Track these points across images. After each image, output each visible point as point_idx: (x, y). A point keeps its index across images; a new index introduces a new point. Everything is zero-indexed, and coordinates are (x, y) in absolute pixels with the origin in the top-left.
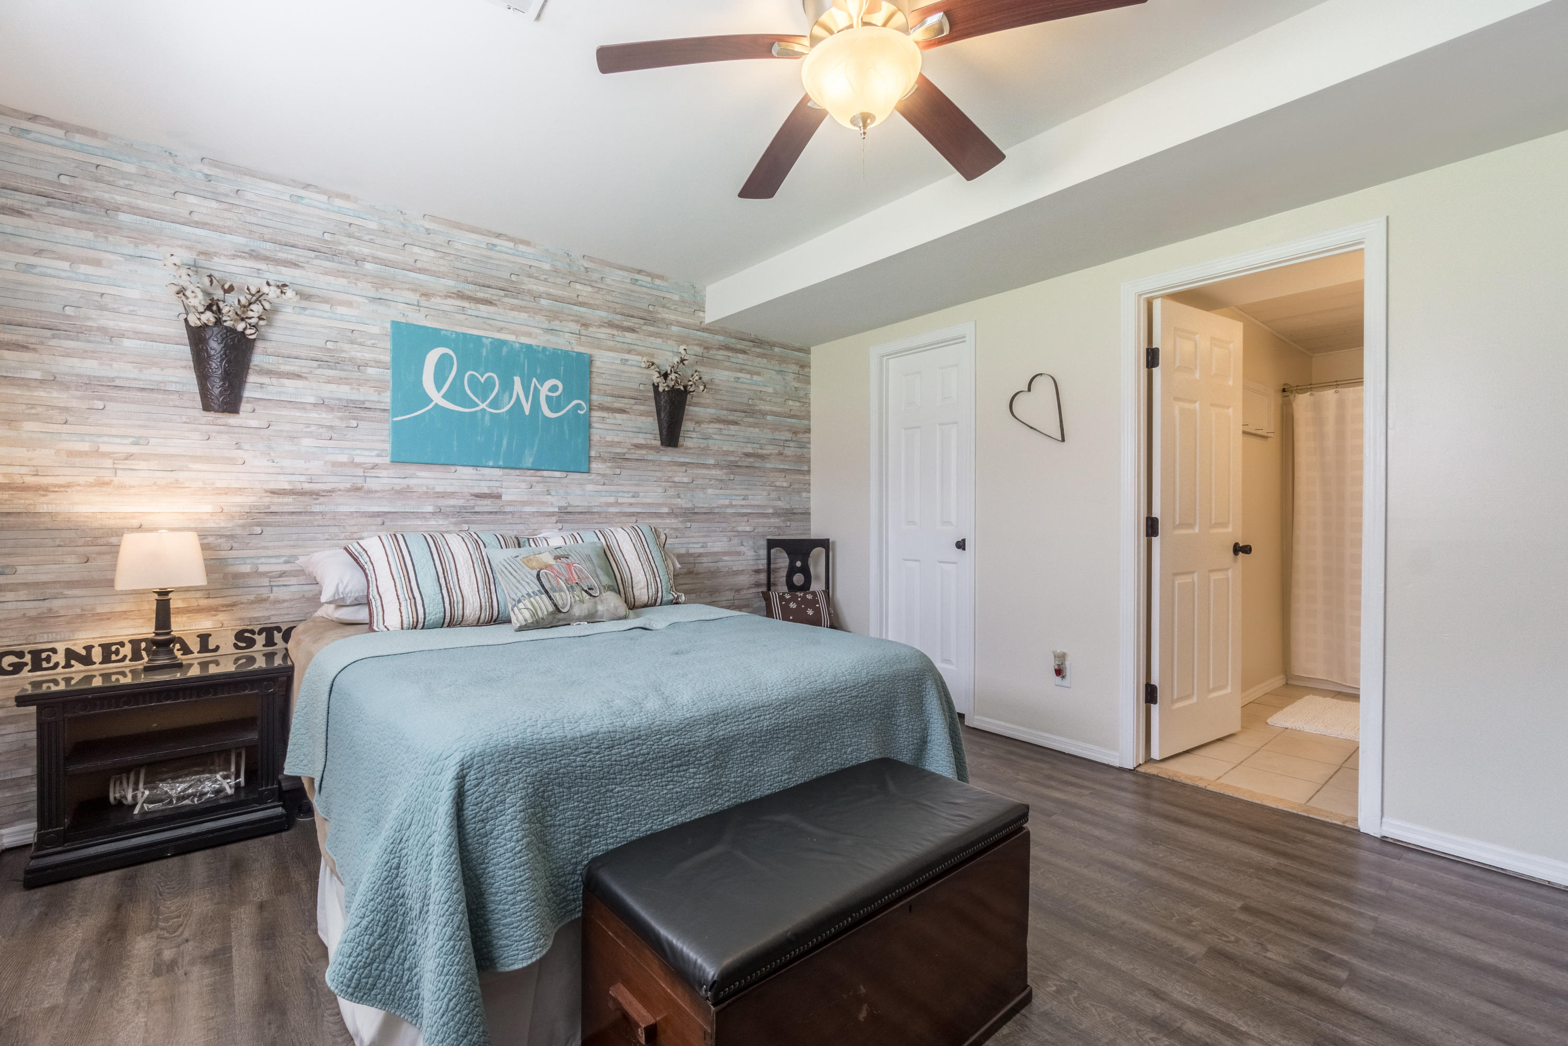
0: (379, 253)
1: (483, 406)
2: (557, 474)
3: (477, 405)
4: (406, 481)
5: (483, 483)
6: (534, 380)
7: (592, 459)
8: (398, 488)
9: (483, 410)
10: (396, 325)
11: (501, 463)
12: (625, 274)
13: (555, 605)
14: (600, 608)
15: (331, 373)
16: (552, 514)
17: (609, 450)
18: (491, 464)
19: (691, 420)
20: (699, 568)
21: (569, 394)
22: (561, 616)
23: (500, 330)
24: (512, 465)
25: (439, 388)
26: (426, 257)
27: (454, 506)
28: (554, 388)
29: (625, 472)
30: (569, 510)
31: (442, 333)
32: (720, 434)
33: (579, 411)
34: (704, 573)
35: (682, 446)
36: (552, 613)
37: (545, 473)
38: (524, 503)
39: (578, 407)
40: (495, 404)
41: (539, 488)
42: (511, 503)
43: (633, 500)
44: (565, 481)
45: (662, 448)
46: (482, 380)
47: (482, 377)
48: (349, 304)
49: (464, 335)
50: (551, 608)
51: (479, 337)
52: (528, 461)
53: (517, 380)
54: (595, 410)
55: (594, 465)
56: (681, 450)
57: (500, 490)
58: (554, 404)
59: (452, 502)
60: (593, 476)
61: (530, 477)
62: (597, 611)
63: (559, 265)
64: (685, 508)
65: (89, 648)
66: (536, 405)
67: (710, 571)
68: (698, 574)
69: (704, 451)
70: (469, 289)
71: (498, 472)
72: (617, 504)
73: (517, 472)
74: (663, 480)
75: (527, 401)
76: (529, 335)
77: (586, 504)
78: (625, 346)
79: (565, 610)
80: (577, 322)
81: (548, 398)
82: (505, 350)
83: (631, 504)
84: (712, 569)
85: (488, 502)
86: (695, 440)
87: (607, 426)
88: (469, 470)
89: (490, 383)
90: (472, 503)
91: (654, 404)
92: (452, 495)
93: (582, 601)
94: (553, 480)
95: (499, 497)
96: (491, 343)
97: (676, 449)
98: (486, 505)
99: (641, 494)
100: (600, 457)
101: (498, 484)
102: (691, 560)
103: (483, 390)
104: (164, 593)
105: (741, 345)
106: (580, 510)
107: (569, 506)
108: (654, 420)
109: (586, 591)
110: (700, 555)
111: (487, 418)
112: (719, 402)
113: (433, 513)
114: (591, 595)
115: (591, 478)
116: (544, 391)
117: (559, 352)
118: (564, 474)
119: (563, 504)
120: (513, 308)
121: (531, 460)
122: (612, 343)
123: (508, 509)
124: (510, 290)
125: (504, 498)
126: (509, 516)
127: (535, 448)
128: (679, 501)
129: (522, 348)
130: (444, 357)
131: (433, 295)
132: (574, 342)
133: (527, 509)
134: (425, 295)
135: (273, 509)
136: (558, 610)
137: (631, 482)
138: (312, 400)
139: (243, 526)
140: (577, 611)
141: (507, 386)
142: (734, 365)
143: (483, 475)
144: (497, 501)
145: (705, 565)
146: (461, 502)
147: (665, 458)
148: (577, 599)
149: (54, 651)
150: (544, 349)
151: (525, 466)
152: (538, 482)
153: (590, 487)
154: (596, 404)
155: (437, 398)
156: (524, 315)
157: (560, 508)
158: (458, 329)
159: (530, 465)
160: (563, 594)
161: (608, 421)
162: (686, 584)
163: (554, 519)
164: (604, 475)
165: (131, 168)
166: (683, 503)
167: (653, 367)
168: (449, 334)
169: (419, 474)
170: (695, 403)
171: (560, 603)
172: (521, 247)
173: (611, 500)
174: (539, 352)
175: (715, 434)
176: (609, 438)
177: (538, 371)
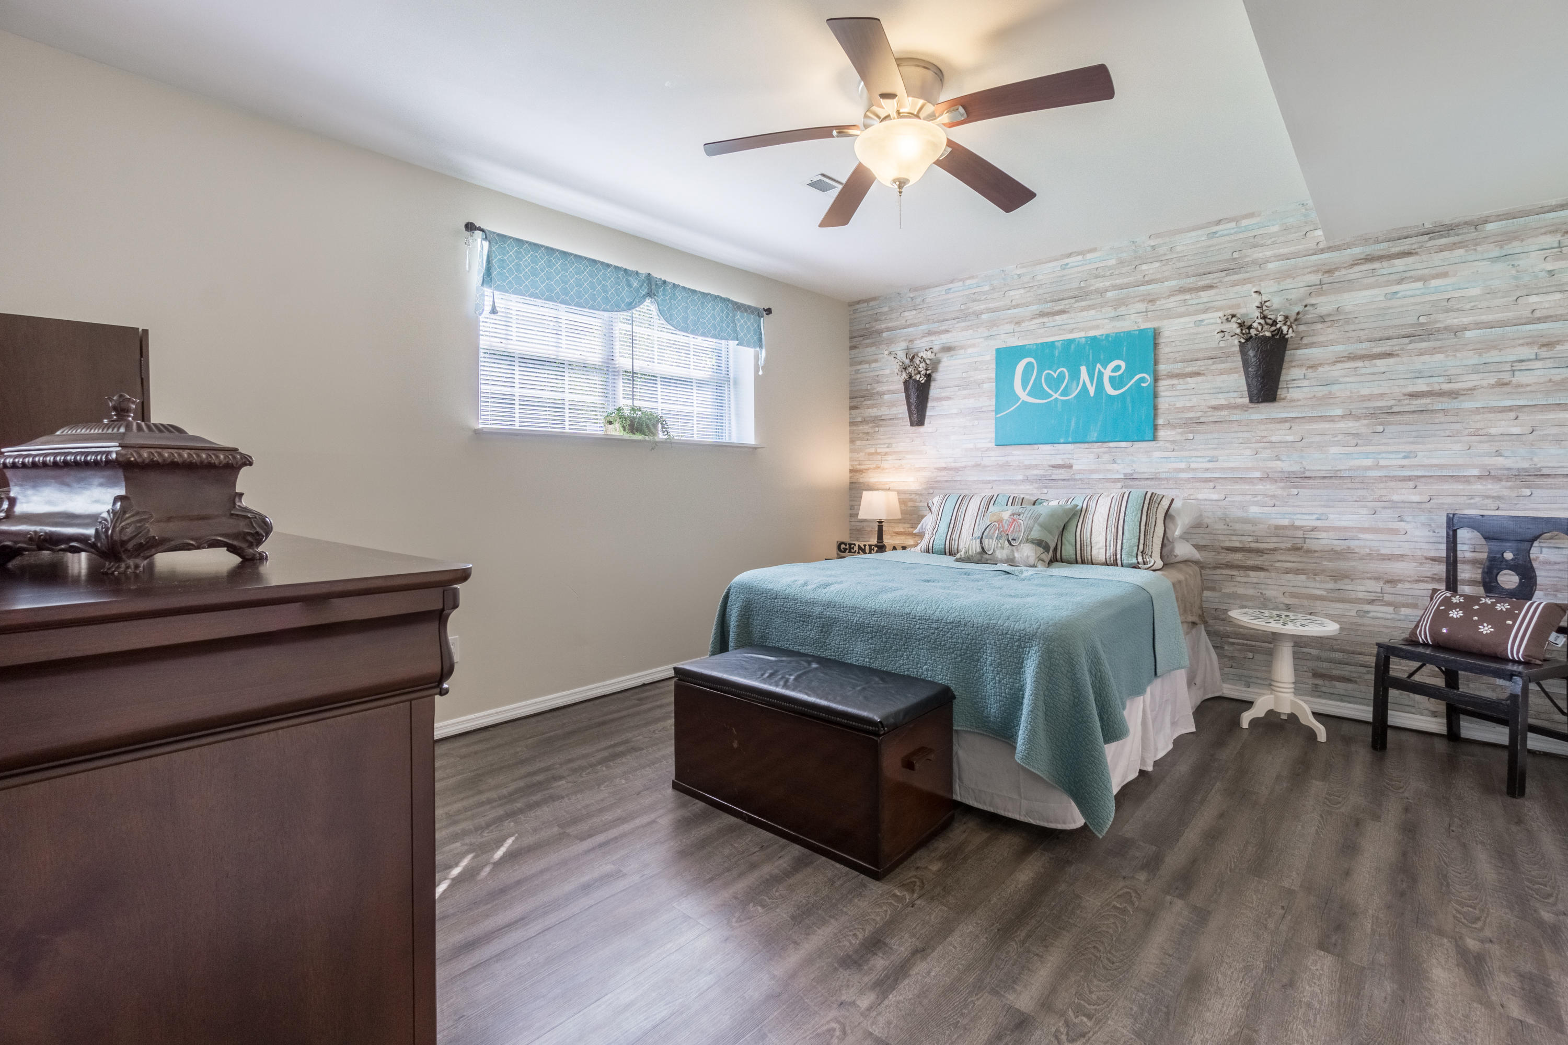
0: (990, 305)
1: (1056, 396)
2: (1123, 444)
3: (1052, 396)
4: (1006, 458)
5: (1058, 456)
6: (1098, 365)
7: (1159, 427)
8: (1000, 463)
9: (1056, 398)
10: (998, 351)
11: (1070, 440)
12: (1200, 232)
13: (983, 548)
14: (1016, 555)
15: (965, 392)
16: (1116, 481)
17: (1179, 416)
18: (1062, 441)
19: (1301, 366)
20: (1311, 544)
21: (1131, 371)
22: (987, 556)
23: (1072, 331)
24: (1080, 440)
25: (1024, 388)
26: (1017, 295)
27: (1037, 475)
28: (1117, 368)
29: (1198, 437)
30: (1135, 476)
31: (1027, 347)
32: (1356, 375)
33: (1143, 385)
34: (1322, 551)
35: (1284, 399)
36: (979, 553)
37: (1111, 445)
38: (1092, 471)
39: (1142, 380)
40: (1065, 393)
41: (1106, 458)
42: (1080, 472)
43: (1210, 465)
44: (1131, 450)
45: (1252, 405)
46: (1055, 376)
47: (1055, 373)
48: (974, 346)
49: (1042, 344)
50: (979, 549)
51: (1053, 342)
52: (1094, 436)
53: (1083, 369)
54: (1164, 379)
55: (1161, 433)
56: (1282, 404)
57: (1071, 461)
58: (1116, 382)
59: (1035, 472)
60: (1161, 443)
61: (1097, 449)
62: (1015, 558)
63: (1124, 255)
64: (1289, 472)
65: (865, 546)
66: (1100, 387)
67: (1332, 550)
68: (1309, 551)
69: (1324, 400)
70: (1047, 307)
71: (1070, 446)
72: (1189, 469)
73: (1086, 445)
74: (1253, 441)
75: (1092, 385)
76: (1097, 327)
77: (1153, 470)
78: (1201, 306)
79: (990, 553)
80: (1143, 301)
81: (1112, 379)
82: (1073, 347)
83: (1207, 469)
84: (1338, 549)
85: (1062, 471)
86: (1306, 390)
87: (1177, 393)
88: (1047, 448)
89: (1061, 377)
90: (1050, 472)
91: (1239, 358)
92: (1036, 466)
93: (1002, 548)
94: (1118, 450)
95: (1070, 467)
96: (1062, 344)
97: (1276, 404)
98: (1061, 474)
99: (1220, 458)
100: (1169, 425)
101: (1070, 456)
102: (1300, 534)
103: (1055, 383)
104: (880, 522)
105: (1404, 246)
106: (1146, 476)
107: (1135, 472)
108: (1240, 376)
109: (1009, 541)
110: (1314, 529)
111: (1059, 405)
112: (1352, 334)
113: (1023, 481)
114: (1010, 544)
115: (1158, 445)
116: (1108, 373)
117: (1122, 334)
118: (1130, 444)
119: (1128, 471)
120: (1083, 309)
121: (1096, 435)
122: (1183, 309)
123: (1078, 477)
124: (1080, 295)
125: (1075, 467)
126: (1079, 483)
127: (1099, 424)
128: (1279, 464)
129: (1087, 341)
130: (1029, 364)
131: (1023, 321)
132: (1140, 320)
133: (1095, 476)
134: (1018, 323)
135: (938, 479)
136: (983, 551)
137: (1207, 447)
138: (955, 411)
139: (925, 489)
140: (1000, 554)
141: (1075, 375)
142: (1385, 278)
143: (1058, 450)
144: (1069, 470)
145: (1321, 542)
146: (1041, 472)
147: (1256, 416)
148: (999, 545)
149: (855, 545)
150: (1107, 336)
151: (1090, 440)
152: (1105, 453)
153: (1157, 454)
154: (1165, 373)
155: (1023, 395)
156: (1093, 312)
157: (1125, 474)
158: (1040, 341)
159: (1094, 439)
160: (991, 540)
161: (1179, 387)
162: (1290, 562)
163: (1119, 485)
164: (1174, 442)
165: (886, 309)
166: (1286, 465)
167: (1234, 319)
168: (1031, 346)
169: (1015, 452)
170: (1306, 345)
171: (986, 547)
172: (1089, 256)
173: (1183, 465)
174: (1102, 340)
175: (1345, 376)
176: (1179, 405)
177: (1102, 357)
